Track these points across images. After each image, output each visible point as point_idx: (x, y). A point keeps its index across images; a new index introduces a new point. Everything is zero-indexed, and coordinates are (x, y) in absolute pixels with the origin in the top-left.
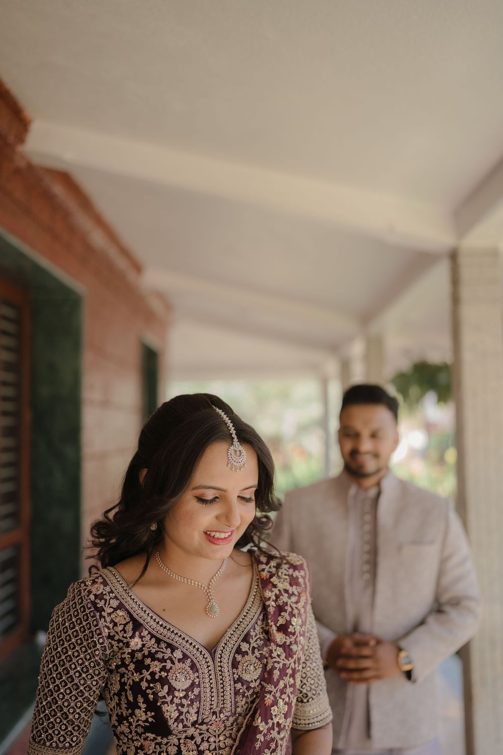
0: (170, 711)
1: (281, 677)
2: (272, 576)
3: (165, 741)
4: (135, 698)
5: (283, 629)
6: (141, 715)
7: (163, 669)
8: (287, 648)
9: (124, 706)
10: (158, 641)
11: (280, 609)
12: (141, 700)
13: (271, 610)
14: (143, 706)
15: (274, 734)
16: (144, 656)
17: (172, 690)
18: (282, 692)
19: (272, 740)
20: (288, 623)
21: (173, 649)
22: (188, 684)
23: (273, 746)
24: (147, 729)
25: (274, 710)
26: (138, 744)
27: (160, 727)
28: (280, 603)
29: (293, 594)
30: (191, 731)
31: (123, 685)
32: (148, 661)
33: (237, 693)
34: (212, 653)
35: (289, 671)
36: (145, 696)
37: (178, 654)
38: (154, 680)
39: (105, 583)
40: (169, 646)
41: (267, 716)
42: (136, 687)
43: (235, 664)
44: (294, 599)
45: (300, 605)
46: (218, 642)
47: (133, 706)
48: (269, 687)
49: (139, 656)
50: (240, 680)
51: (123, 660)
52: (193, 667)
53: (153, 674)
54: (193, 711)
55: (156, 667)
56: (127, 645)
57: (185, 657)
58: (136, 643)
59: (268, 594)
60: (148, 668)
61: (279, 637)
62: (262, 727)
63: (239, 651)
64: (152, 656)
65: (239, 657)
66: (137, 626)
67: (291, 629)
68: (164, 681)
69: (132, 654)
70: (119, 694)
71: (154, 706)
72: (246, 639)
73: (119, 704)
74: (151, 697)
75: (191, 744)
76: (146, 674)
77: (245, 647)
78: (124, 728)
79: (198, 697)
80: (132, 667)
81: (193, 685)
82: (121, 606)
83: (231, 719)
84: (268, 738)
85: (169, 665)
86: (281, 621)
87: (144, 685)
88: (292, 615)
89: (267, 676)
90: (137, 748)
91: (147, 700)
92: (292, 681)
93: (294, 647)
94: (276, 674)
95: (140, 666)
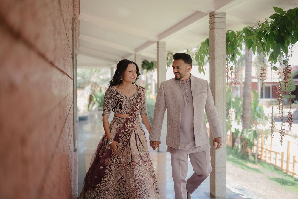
0: (123, 106)
1: (139, 102)
3: (122, 110)
5: (141, 96)
6: (118, 106)
8: (141, 99)
10: (121, 96)
11: (140, 94)
13: (139, 94)
15: (137, 110)
17: (123, 103)
24: (119, 108)
27: (121, 108)
30: (126, 109)
31: (116, 102)
33: (133, 105)
34: (129, 99)
36: (119, 103)
37: (124, 98)
39: (113, 88)
40: (123, 97)
42: (118, 102)
43: (132, 101)
46: (130, 97)
47: (118, 105)
50: (133, 103)
51: (116, 98)
52: (126, 100)
54: (126, 106)
55: (121, 100)
58: (118, 96)
59: (139, 91)
61: (140, 98)
64: (120, 98)
66: (118, 94)
68: (122, 102)
70: (115, 104)
71: (120, 105)
75: (125, 111)
77: (134, 98)
81: (126, 103)
82: (116, 91)
86: (140, 95)
87: (119, 102)
88: (142, 95)
94: (138, 102)
95: (118, 99)
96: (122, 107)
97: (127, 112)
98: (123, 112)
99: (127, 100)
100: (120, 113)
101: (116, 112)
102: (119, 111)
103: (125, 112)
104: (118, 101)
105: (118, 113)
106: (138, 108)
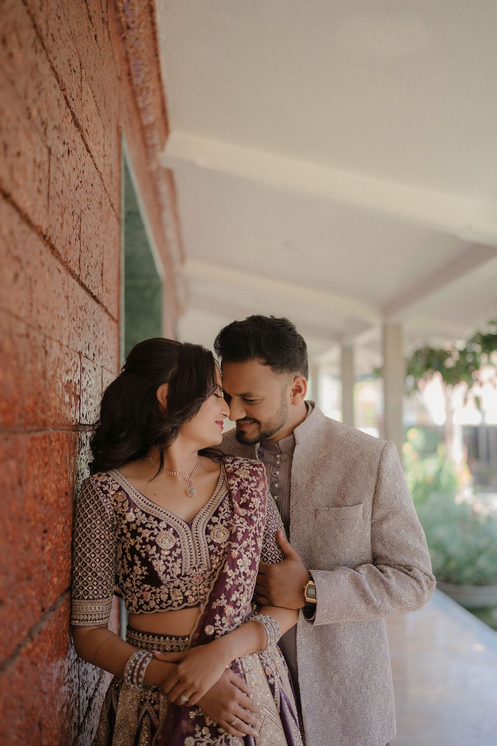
0: (159, 566)
1: (244, 538)
2: (235, 470)
3: (158, 590)
4: (132, 557)
5: (245, 506)
6: (139, 570)
7: (152, 535)
8: (248, 518)
9: (126, 566)
10: (148, 516)
11: (242, 492)
12: (136, 558)
13: (235, 492)
14: (138, 563)
15: (241, 580)
16: (137, 526)
17: (159, 550)
18: (246, 550)
19: (240, 585)
20: (249, 501)
21: (159, 521)
22: (172, 545)
23: (241, 589)
24: (144, 582)
25: (239, 562)
26: (138, 595)
27: (153, 579)
28: (242, 487)
29: (253, 481)
30: (177, 582)
31: (124, 550)
32: (140, 530)
33: (211, 553)
34: (190, 525)
35: (251, 535)
36: (139, 554)
37: (163, 525)
38: (145, 543)
39: (107, 475)
40: (156, 519)
41: (234, 566)
42: (133, 550)
43: (208, 532)
44: (253, 485)
45: (259, 489)
46: (194, 517)
47: (132, 564)
48: (234, 545)
49: (134, 526)
50: (212, 543)
51: (122, 529)
52: (175, 534)
53: (144, 539)
54: (177, 565)
55: (146, 533)
56: (124, 518)
57: (168, 527)
58: (130, 517)
59: (232, 481)
60: (140, 534)
61: (242, 512)
62: (230, 573)
63: (210, 522)
64: (143, 526)
65: (211, 527)
66: (132, 505)
67: (251, 505)
68: (153, 543)
69: (128, 524)
70: (122, 559)
71: (146, 562)
72: (216, 514)
73: (123, 567)
74: (143, 555)
75: (178, 592)
76: (139, 539)
77: (215, 519)
78: (128, 584)
79: (180, 556)
80: (129, 535)
81: (175, 547)
83: (208, 573)
84: (237, 582)
85: (156, 532)
86: (243, 500)
87: (138, 547)
88: (251, 495)
89: (233, 537)
90: (138, 598)
91: (141, 558)
92: (254, 543)
93: (254, 518)
94: (240, 536)
95: (135, 534)
96: (156, 573)
97: (185, 599)
98: (164, 597)
99: (181, 532)
100: (152, 604)
101: (131, 604)
102: (148, 596)
103: (177, 596)
104: (132, 542)
105: (140, 607)
106: (242, 570)
